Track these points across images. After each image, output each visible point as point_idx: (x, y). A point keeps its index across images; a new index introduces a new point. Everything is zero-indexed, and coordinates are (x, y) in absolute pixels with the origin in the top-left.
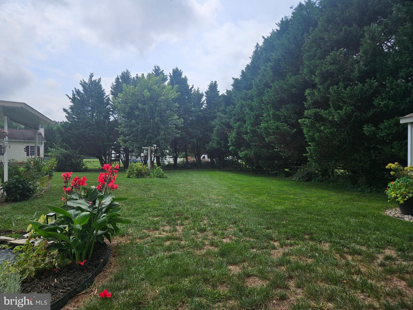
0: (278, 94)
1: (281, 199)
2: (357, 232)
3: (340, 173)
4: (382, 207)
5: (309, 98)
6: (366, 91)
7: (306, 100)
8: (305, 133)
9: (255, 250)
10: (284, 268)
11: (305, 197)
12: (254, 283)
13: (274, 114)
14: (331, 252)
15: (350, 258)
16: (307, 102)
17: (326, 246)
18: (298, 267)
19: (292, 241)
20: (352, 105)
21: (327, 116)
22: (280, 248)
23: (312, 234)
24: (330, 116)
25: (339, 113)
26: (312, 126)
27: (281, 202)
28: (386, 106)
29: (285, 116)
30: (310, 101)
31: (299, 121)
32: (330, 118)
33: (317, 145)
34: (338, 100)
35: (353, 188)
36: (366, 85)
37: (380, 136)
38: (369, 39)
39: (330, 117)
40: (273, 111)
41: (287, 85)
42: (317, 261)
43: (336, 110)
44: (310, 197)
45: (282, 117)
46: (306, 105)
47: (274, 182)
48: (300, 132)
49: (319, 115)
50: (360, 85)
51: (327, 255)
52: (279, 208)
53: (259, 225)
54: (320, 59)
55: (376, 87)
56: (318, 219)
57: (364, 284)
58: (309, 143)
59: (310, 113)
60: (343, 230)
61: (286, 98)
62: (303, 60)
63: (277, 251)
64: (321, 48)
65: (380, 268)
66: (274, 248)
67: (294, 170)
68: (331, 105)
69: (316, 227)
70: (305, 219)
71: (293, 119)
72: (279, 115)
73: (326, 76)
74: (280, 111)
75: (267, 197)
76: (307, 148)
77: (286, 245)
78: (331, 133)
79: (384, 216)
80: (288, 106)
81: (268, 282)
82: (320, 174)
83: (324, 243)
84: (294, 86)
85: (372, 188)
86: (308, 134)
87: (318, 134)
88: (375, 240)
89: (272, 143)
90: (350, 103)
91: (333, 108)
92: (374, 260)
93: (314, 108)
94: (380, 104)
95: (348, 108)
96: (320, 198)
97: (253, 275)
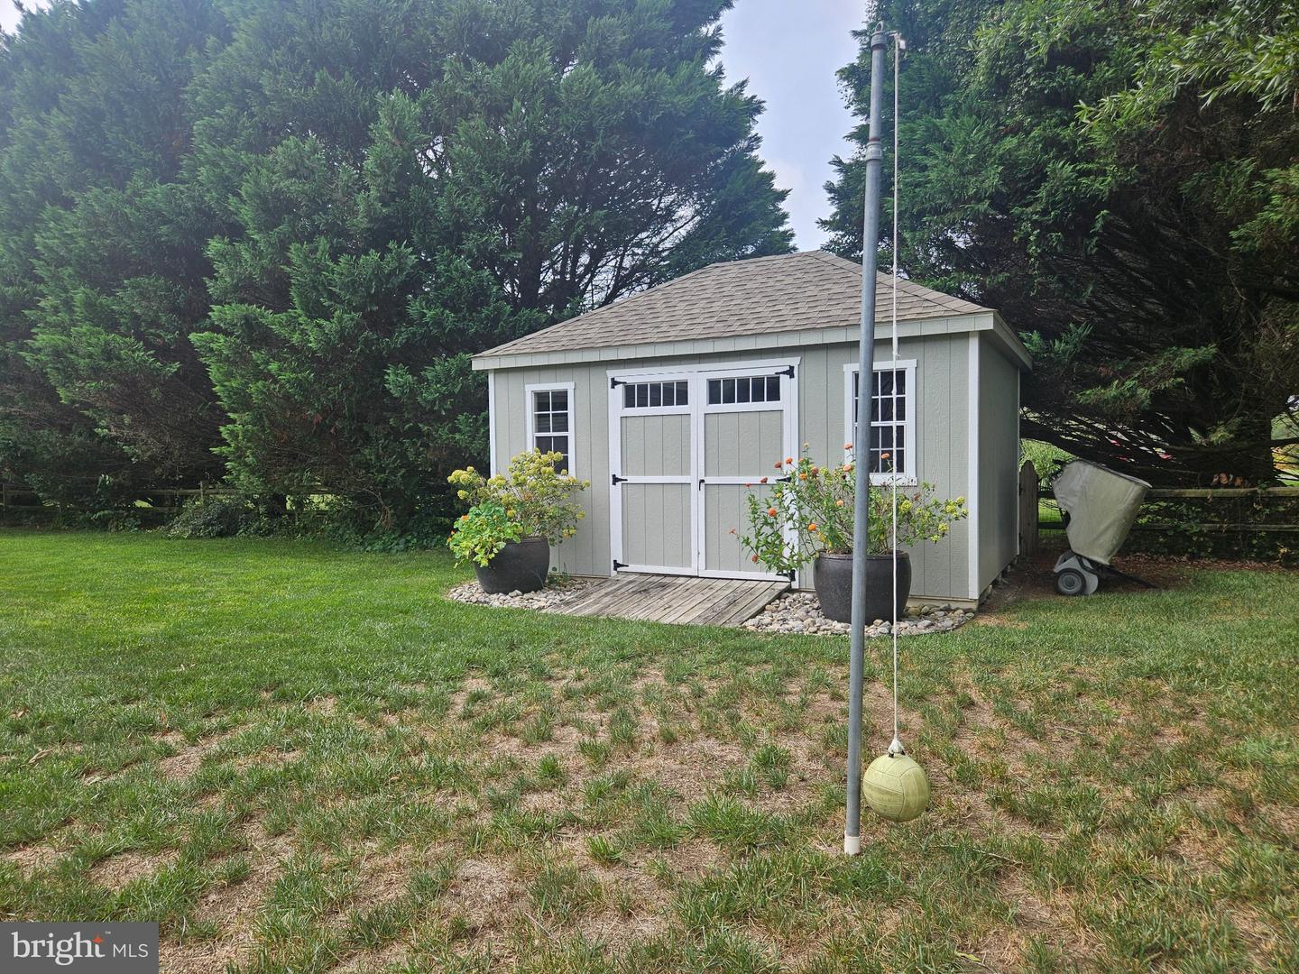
0: (105, 235)
1: (146, 600)
2: (397, 653)
3: (327, 504)
4: (441, 584)
5: (222, 269)
6: (390, 275)
7: (211, 274)
8: (214, 381)
9: (98, 778)
10: (217, 801)
11: (229, 584)
12: (127, 872)
13: (89, 304)
14: (345, 718)
15: (392, 720)
16: (216, 279)
17: (328, 707)
18: (264, 783)
19: (226, 719)
20: (356, 309)
21: (285, 332)
22: (188, 749)
23: (280, 683)
24: (294, 331)
25: (319, 326)
26: (238, 359)
27: (148, 609)
28: (438, 323)
29: (136, 317)
30: (228, 279)
31: (193, 337)
32: (296, 338)
33: (258, 420)
34: (315, 288)
35: (362, 544)
36: (388, 257)
37: (425, 400)
38: (390, 129)
39: (295, 336)
40: (88, 291)
41: (138, 210)
42: (316, 752)
43: (312, 318)
44: (244, 582)
45: (122, 320)
46: (212, 288)
47: (98, 547)
48: (195, 377)
49: (260, 325)
50: (374, 255)
51: (338, 727)
52: (150, 628)
53: (88, 696)
54: (250, 147)
55: (412, 268)
56: (286, 641)
57: (439, 770)
58: (232, 415)
59: (229, 317)
60: (362, 657)
61: (134, 252)
62: (193, 136)
63: (180, 758)
64: (252, 115)
65: (465, 724)
66: (169, 753)
67: (173, 505)
68: (296, 300)
69: (289, 663)
70: (249, 646)
71: (167, 330)
72: (113, 311)
73: (274, 209)
74: (113, 294)
75: (90, 602)
76: (222, 429)
77: (206, 735)
78: (299, 384)
79: (449, 605)
80: (143, 280)
81: (176, 854)
82: (262, 510)
83: (319, 700)
84: (164, 216)
85: (409, 538)
86: (226, 383)
87: (260, 383)
88: (441, 663)
89: (88, 406)
90: (350, 303)
91: (302, 309)
92: (447, 709)
93: (242, 301)
94: (424, 315)
95: (346, 316)
96: (276, 581)
97: (115, 852)
